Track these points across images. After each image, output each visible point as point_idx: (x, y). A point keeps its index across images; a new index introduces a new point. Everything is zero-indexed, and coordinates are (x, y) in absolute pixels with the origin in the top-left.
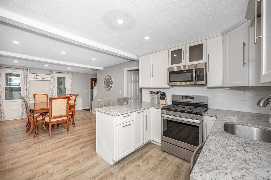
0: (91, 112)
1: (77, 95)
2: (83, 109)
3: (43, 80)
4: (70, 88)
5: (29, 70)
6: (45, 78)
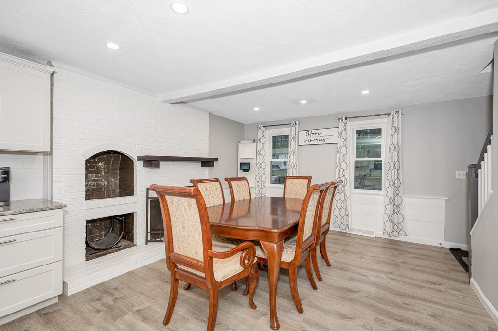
0: (469, 281)
3: (322, 142)
4: (392, 163)
5: (297, 125)
6: (327, 137)
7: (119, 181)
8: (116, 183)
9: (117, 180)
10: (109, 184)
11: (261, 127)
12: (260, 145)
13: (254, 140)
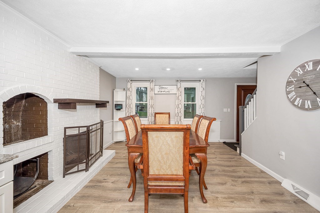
0: (240, 154)
1: (212, 120)
2: (222, 141)
3: (168, 93)
4: (202, 105)
5: (154, 82)
6: (171, 90)
7: (22, 123)
8: (18, 125)
9: (19, 122)
10: (10, 127)
11: (130, 81)
12: (128, 93)
13: (124, 89)
